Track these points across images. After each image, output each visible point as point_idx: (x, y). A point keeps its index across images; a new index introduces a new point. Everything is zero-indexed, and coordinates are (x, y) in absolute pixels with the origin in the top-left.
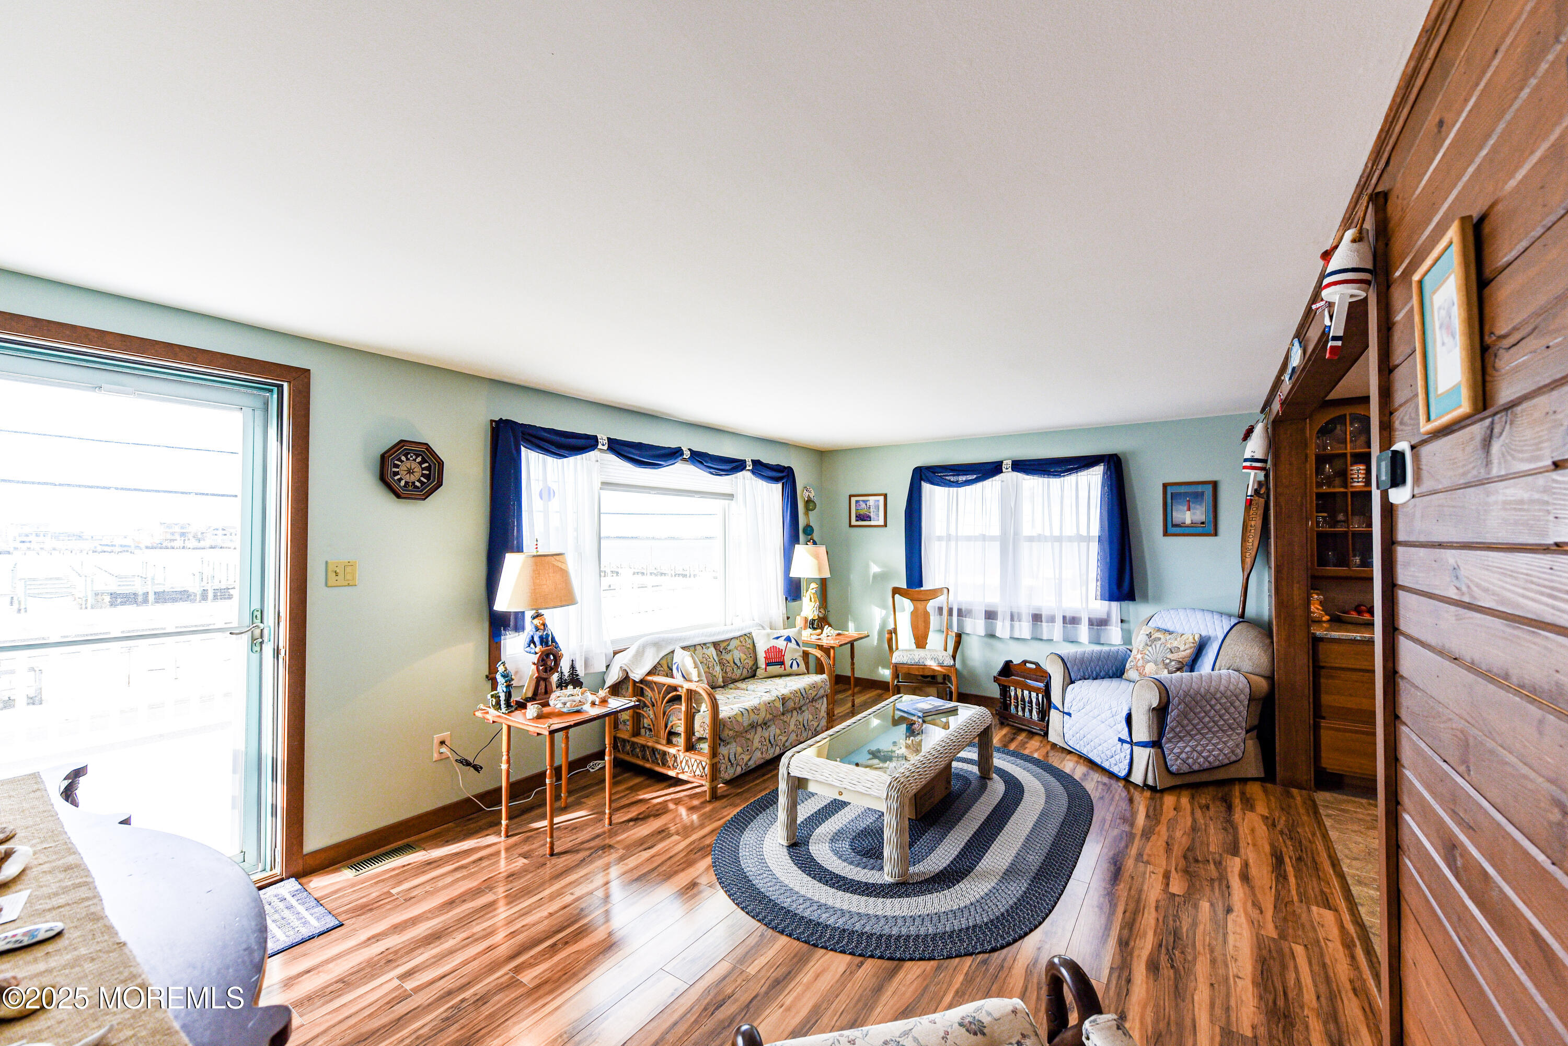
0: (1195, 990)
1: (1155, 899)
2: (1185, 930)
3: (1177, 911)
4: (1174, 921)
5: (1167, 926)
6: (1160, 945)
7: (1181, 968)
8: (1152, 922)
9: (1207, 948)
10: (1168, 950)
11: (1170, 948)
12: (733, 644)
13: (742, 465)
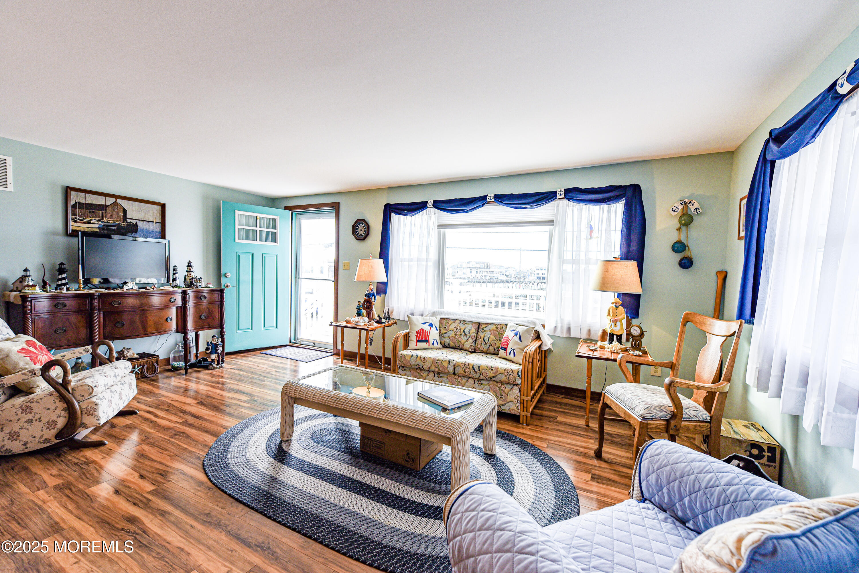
0: (96, 531)
1: (192, 553)
2: (144, 555)
3: (167, 562)
4: (158, 554)
5: (157, 546)
6: (144, 532)
7: (117, 534)
8: (169, 538)
9: (116, 559)
10: (137, 534)
11: (137, 536)
12: (490, 327)
13: (550, 196)
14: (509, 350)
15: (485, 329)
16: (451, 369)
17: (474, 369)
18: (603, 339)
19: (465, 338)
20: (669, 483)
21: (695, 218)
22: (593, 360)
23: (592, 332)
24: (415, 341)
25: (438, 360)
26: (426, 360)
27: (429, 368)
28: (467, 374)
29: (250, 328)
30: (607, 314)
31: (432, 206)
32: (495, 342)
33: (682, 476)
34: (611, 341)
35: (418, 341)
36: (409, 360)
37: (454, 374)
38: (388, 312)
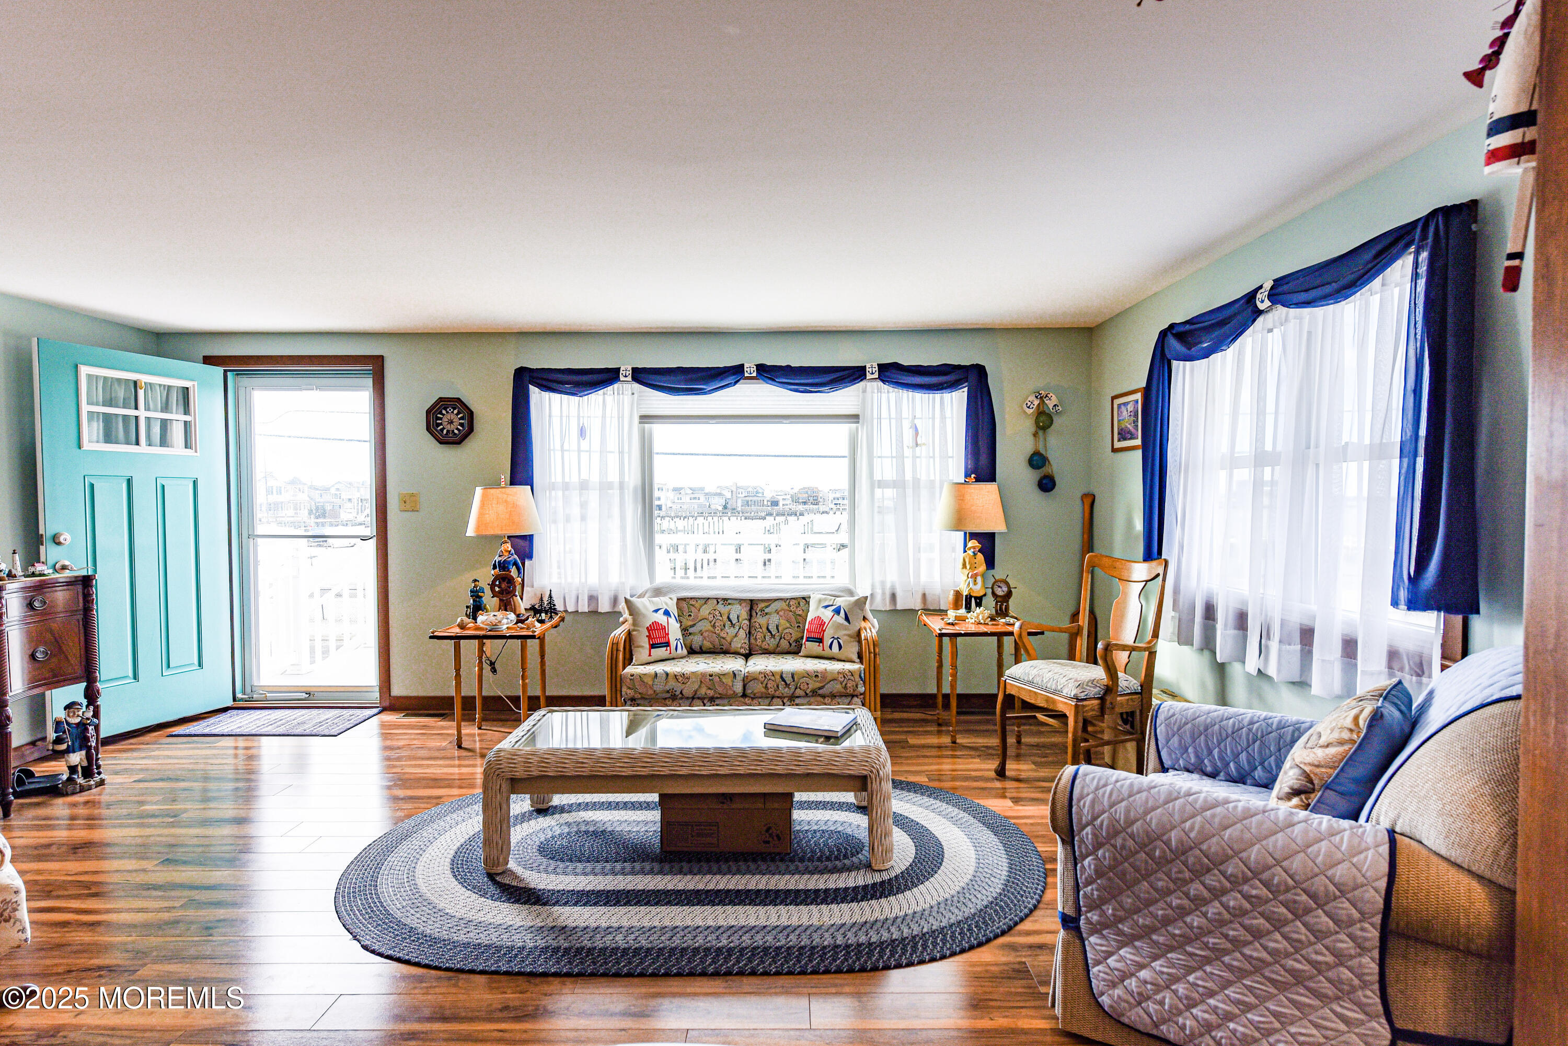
12: (774, 606)
13: (855, 374)
14: (827, 641)
15: (767, 610)
16: (738, 688)
17: (783, 680)
18: (956, 606)
19: (732, 631)
20: (1194, 741)
21: (1055, 418)
22: (959, 639)
23: (929, 598)
24: (647, 646)
25: (711, 676)
26: (688, 678)
27: (696, 692)
28: (771, 691)
29: (131, 674)
30: (961, 566)
31: (629, 378)
32: (791, 631)
33: (1206, 729)
34: (968, 608)
35: (653, 646)
36: (650, 683)
37: (744, 695)
38: (550, 596)
